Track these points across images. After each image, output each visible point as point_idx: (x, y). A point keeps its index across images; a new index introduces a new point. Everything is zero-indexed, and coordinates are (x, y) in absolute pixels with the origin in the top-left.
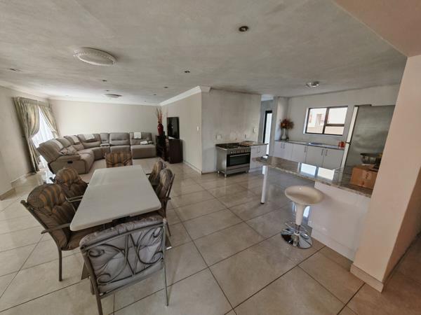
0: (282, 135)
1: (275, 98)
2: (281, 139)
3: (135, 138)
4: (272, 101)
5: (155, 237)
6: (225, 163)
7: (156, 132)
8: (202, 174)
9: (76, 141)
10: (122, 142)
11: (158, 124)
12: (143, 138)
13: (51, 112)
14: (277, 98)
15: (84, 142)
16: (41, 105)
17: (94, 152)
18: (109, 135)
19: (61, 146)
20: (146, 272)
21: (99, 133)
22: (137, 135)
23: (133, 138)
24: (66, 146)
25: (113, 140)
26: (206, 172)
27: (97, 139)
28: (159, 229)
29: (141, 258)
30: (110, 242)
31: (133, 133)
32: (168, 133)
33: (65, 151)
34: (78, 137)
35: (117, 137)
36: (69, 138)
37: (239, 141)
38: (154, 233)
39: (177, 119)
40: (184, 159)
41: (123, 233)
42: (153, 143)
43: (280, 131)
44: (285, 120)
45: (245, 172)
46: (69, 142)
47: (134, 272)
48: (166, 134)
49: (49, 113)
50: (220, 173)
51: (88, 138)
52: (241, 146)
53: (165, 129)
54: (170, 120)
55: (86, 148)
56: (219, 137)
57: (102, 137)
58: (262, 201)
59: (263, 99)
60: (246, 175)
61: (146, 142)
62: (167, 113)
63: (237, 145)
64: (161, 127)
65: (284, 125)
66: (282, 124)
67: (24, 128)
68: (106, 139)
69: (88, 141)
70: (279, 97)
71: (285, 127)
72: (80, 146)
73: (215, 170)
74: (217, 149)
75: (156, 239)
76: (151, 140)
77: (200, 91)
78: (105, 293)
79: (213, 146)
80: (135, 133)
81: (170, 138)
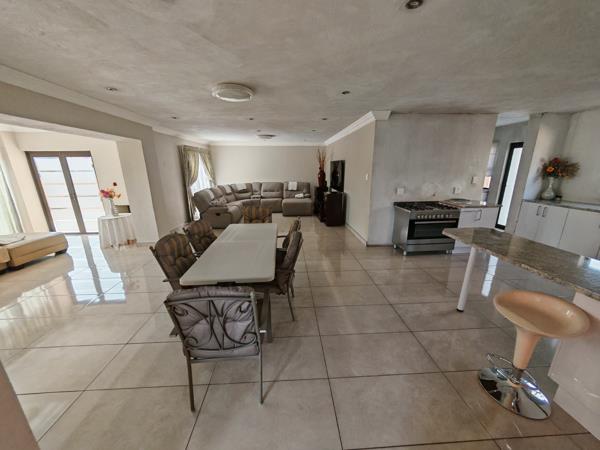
0: (543, 191)
1: (532, 117)
2: (540, 198)
3: (290, 189)
4: (525, 123)
5: (242, 312)
6: (405, 232)
7: (315, 183)
8: (368, 246)
9: (229, 191)
10: (274, 194)
11: (319, 170)
12: (298, 190)
13: (210, 159)
14: (539, 116)
15: (235, 193)
16: (201, 152)
17: (244, 204)
18: (261, 185)
19: (213, 197)
20: (236, 352)
21: (251, 182)
22: (293, 186)
23: (287, 190)
24: (217, 197)
25: (265, 191)
26: (374, 243)
27: (249, 189)
28: (247, 304)
29: (229, 333)
30: (193, 303)
31: (288, 184)
32: (331, 183)
33: (215, 202)
34: (231, 187)
35: (269, 187)
36: (222, 188)
37: (440, 198)
38: (240, 307)
39: (343, 163)
40: (347, 221)
41: (205, 297)
42: (310, 197)
43: (540, 181)
44: (556, 159)
45: (444, 252)
46: (220, 192)
47: (221, 347)
48: (329, 185)
49: (207, 160)
50: (397, 248)
51: (240, 188)
52: (441, 207)
53: (328, 179)
54: (335, 164)
55: (237, 199)
56: (400, 191)
57: (255, 187)
58: (460, 307)
59: (500, 123)
60: (446, 257)
61: (301, 195)
62: (332, 156)
63: (434, 204)
64: (322, 174)
65: (552, 169)
66: (545, 168)
67: (186, 176)
68: (257, 189)
69: (241, 192)
70: (543, 114)
71: (554, 174)
72: (232, 197)
73: (390, 242)
74: (396, 209)
75: (244, 315)
76: (309, 192)
77: (373, 119)
78: (195, 359)
79: (388, 203)
80: (290, 183)
81: (333, 190)
